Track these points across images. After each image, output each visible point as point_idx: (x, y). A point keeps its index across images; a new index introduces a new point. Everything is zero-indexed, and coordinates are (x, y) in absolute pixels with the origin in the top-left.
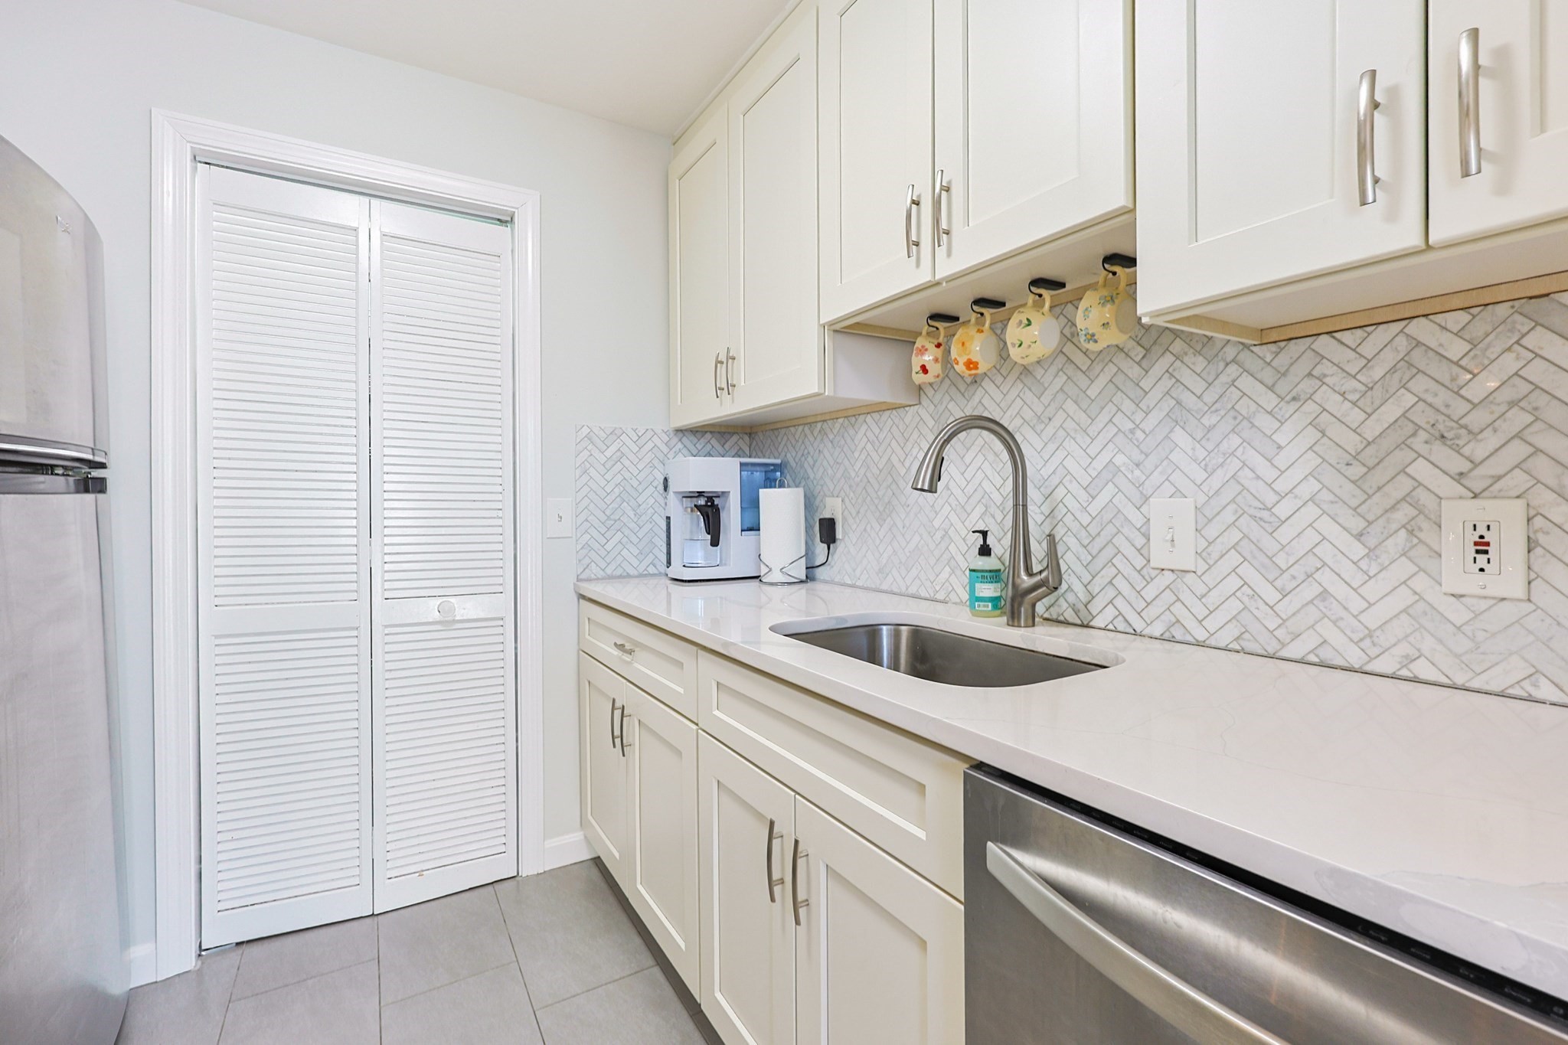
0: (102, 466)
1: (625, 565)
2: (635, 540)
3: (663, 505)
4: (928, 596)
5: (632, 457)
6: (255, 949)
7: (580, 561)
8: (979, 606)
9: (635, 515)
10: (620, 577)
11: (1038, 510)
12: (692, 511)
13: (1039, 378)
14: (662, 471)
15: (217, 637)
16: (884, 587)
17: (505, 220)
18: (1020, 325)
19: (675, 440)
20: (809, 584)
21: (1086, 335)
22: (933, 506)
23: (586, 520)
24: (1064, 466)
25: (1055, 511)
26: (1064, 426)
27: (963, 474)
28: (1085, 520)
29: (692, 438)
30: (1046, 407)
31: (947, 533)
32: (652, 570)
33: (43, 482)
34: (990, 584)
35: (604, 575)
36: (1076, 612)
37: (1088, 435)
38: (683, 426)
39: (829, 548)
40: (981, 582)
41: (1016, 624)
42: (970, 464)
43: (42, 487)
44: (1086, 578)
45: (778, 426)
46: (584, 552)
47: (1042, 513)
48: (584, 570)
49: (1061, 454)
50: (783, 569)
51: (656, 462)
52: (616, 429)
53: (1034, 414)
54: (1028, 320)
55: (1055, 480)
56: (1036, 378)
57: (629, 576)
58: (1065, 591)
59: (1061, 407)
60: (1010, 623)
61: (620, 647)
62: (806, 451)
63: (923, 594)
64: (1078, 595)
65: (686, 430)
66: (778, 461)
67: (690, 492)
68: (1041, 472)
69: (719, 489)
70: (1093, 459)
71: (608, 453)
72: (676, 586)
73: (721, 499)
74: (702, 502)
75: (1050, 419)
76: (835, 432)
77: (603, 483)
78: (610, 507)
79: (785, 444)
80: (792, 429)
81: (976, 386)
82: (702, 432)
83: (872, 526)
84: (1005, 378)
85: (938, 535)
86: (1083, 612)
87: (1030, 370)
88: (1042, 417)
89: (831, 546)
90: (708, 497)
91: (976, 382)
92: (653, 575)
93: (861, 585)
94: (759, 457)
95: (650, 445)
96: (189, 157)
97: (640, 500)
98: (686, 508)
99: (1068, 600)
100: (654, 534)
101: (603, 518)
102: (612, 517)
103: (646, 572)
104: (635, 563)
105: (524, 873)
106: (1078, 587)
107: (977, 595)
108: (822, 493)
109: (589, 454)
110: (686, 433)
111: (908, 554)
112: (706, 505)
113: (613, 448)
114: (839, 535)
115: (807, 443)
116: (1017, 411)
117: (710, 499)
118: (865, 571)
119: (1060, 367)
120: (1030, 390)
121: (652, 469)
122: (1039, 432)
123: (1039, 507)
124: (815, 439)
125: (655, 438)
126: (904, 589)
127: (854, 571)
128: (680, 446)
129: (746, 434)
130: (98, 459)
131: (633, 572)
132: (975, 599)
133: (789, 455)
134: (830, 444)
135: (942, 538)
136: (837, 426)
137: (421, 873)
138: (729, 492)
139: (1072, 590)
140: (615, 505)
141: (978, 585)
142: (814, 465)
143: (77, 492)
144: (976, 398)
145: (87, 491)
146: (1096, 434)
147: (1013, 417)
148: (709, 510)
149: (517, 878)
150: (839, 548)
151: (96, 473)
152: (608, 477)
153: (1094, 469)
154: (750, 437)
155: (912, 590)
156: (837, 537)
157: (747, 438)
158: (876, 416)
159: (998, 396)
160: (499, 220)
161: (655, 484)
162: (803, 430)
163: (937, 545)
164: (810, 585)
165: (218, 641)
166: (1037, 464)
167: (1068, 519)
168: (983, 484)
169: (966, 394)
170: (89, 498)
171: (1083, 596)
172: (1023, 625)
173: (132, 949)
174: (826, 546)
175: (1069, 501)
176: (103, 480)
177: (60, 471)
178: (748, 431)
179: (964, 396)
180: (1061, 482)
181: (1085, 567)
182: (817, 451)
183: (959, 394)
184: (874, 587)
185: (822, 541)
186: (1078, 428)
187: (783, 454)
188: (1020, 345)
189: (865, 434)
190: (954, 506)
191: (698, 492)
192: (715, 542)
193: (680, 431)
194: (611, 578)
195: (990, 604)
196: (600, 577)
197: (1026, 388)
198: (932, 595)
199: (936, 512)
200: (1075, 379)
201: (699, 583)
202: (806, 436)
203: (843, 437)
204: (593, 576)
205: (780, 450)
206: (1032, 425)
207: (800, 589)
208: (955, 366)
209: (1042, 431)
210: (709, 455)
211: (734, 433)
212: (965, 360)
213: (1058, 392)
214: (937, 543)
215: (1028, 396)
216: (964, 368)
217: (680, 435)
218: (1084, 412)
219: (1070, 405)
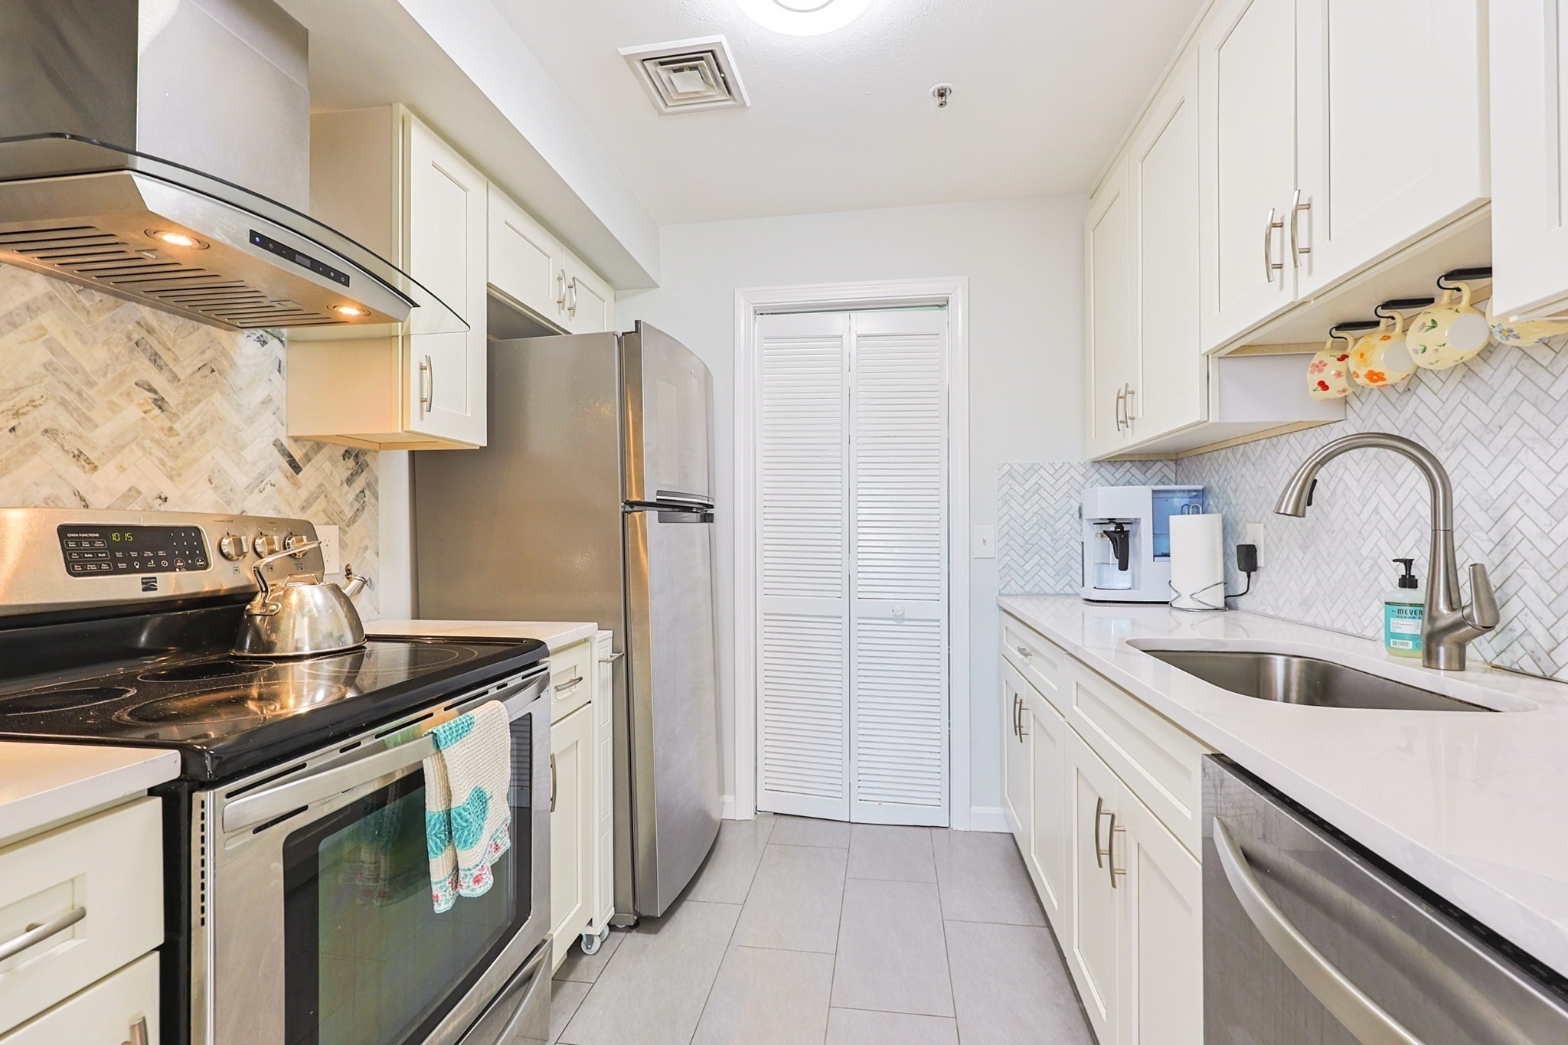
0: (712, 507)
1: (1041, 584)
2: (1052, 563)
3: (1079, 531)
4: (1355, 632)
5: (1049, 489)
6: (784, 819)
7: (1001, 578)
8: (1395, 643)
9: (1052, 540)
10: (1038, 594)
11: (1485, 537)
12: (1102, 536)
13: (1486, 379)
14: (1078, 500)
15: (765, 614)
16: (1308, 620)
17: (942, 304)
18: (1422, 329)
19: (1093, 471)
20: (1227, 613)
21: (1500, 332)
22: (1360, 532)
23: (1007, 544)
24: (1518, 483)
25: (1506, 537)
26: (1518, 435)
27: (1393, 496)
28: (1547, 548)
29: (1112, 469)
30: (1496, 414)
31: (1376, 562)
32: (1068, 590)
33: (686, 517)
34: (1410, 620)
35: (1023, 591)
36: (1537, 661)
37: (1551, 444)
38: (1100, 457)
39: (1249, 577)
40: (1398, 617)
41: (1434, 665)
42: (1402, 484)
43: (686, 519)
44: (1549, 619)
45: (1202, 451)
46: (1005, 571)
47: (1490, 540)
48: (1006, 586)
49: (1514, 469)
50: (1194, 594)
51: (1072, 492)
52: (1034, 464)
53: (1480, 423)
54: (1433, 320)
55: (1507, 500)
56: (1483, 380)
57: (1046, 594)
58: (1520, 635)
59: (1515, 412)
60: (1426, 664)
61: (1022, 651)
62: (1228, 477)
63: (1350, 629)
64: (1539, 640)
65: (1103, 461)
66: (1200, 487)
67: (1101, 519)
68: (1489, 491)
69: (1131, 516)
70: (1558, 474)
71: (1027, 486)
72: (1087, 606)
73: (1134, 526)
74: (1112, 528)
75: (1501, 428)
76: (1257, 454)
77: (1022, 512)
78: (1029, 532)
79: (1209, 470)
80: (1215, 453)
81: (1409, 394)
82: (1121, 461)
83: (1294, 554)
84: (1444, 383)
85: (1367, 564)
86: (1546, 662)
87: (1476, 371)
88: (1490, 426)
89: (1252, 573)
90: (1117, 524)
91: (1409, 390)
92: (1068, 595)
93: (1283, 616)
94: (1185, 484)
95: (1067, 477)
96: (752, 312)
97: (1058, 526)
98: (1097, 534)
99: (1525, 646)
100: (1070, 558)
101: (1022, 542)
102: (1030, 542)
103: (1062, 592)
104: (1052, 583)
105: (954, 827)
106: (1538, 631)
107: (1392, 631)
108: (1244, 519)
109: (1009, 487)
110: (1103, 464)
111: (1333, 585)
112: (1115, 532)
113: (1031, 482)
114: (1261, 562)
115: (1230, 467)
116: (1459, 421)
117: (1120, 525)
118: (1288, 603)
119: (1514, 364)
120: (1475, 394)
121: (1068, 499)
122: (1486, 443)
123: (1487, 533)
124: (1238, 462)
125: (1072, 472)
126: (1329, 624)
127: (1277, 601)
128: (1097, 476)
129: (1172, 460)
130: (710, 503)
131: (1049, 591)
132: (1391, 635)
133: (1212, 480)
134: (1252, 466)
135: (1371, 568)
136: (1260, 448)
137: (880, 802)
138: (1140, 519)
139: (1530, 634)
140: (1032, 531)
141: (1393, 620)
142: (1236, 490)
143: (701, 522)
144: (1410, 409)
145: (705, 521)
146: (1562, 442)
147: (1454, 427)
148: (1117, 536)
149: (949, 829)
150: (1260, 578)
151: (710, 511)
152: (1027, 506)
153: (1559, 486)
154: (1176, 463)
155: (1338, 625)
156: (1259, 565)
157: (1172, 465)
158: (1299, 435)
159: (1434, 403)
160: (937, 305)
161: (1071, 512)
162: (1226, 454)
163: (1365, 576)
164: (1229, 613)
165: (766, 617)
166: (1484, 482)
167: (1525, 547)
168: (1417, 507)
169: (1397, 405)
170: (706, 525)
171: (1545, 642)
172: (1442, 667)
173: (725, 796)
174: (1245, 574)
175: (1525, 525)
176: (712, 515)
177: (694, 510)
178: (1174, 458)
179: (1396, 408)
180: (1514, 503)
181: (1548, 606)
182: (1240, 476)
183: (1390, 406)
184: (1297, 619)
185: (1240, 569)
186: (1537, 436)
187: (1207, 480)
188: (1424, 351)
189: (1288, 455)
190: (1384, 532)
191: (1109, 519)
192: (1123, 566)
193: (1098, 462)
194: (1029, 595)
195: (1411, 643)
196: (1019, 593)
197: (1469, 392)
198: (1360, 631)
199: (1364, 538)
200: (1533, 378)
201: (1108, 604)
202: (1228, 459)
203: (1265, 459)
204: (1013, 592)
205: (1204, 475)
206: (1477, 436)
207: (1214, 617)
208: (1356, 379)
209: (1490, 442)
210: (1129, 483)
211: (1158, 461)
212: (1366, 372)
213: (1511, 394)
214: (1365, 573)
215: (1473, 402)
216: (1367, 381)
217: (1097, 466)
218: (1546, 416)
219: (1527, 410)
